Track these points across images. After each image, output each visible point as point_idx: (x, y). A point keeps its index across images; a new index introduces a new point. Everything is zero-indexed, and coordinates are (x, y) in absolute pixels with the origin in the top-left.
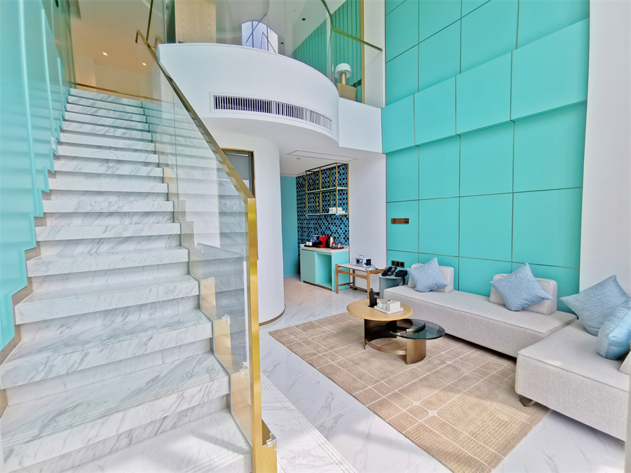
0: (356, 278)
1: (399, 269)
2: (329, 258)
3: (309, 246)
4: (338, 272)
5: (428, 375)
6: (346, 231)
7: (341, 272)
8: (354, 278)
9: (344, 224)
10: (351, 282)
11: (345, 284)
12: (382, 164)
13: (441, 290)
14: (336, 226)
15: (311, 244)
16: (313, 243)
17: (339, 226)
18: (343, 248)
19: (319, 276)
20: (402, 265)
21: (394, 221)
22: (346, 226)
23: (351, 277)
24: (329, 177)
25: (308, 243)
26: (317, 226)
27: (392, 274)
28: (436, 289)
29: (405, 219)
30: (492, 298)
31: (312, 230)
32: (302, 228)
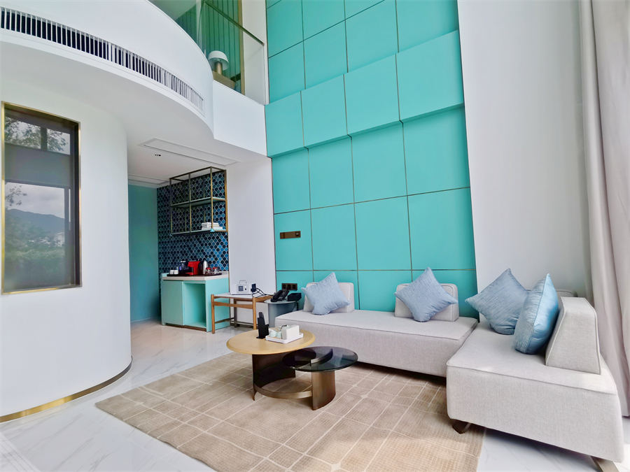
0: (239, 310)
1: (291, 292)
2: (202, 288)
3: (174, 275)
4: (214, 304)
5: (343, 420)
6: (224, 252)
7: (218, 304)
8: (235, 310)
9: (222, 244)
10: (232, 316)
11: (224, 321)
12: (266, 169)
13: (343, 310)
14: (212, 247)
15: (176, 272)
16: (179, 271)
17: (216, 247)
18: (220, 274)
19: (188, 313)
20: (294, 287)
21: (283, 236)
22: (224, 247)
23: (232, 308)
24: (201, 187)
25: (172, 272)
26: (186, 249)
27: (283, 299)
28: (336, 309)
29: (296, 232)
30: (398, 311)
31: (180, 255)
32: (164, 254)
